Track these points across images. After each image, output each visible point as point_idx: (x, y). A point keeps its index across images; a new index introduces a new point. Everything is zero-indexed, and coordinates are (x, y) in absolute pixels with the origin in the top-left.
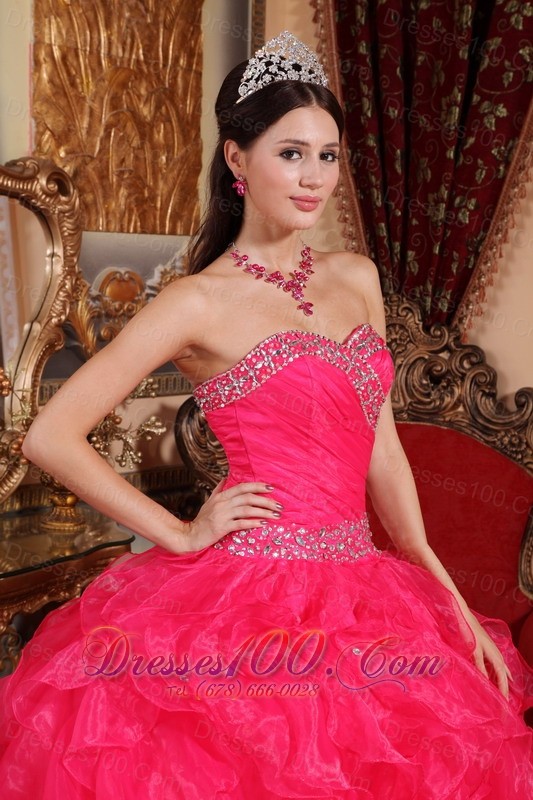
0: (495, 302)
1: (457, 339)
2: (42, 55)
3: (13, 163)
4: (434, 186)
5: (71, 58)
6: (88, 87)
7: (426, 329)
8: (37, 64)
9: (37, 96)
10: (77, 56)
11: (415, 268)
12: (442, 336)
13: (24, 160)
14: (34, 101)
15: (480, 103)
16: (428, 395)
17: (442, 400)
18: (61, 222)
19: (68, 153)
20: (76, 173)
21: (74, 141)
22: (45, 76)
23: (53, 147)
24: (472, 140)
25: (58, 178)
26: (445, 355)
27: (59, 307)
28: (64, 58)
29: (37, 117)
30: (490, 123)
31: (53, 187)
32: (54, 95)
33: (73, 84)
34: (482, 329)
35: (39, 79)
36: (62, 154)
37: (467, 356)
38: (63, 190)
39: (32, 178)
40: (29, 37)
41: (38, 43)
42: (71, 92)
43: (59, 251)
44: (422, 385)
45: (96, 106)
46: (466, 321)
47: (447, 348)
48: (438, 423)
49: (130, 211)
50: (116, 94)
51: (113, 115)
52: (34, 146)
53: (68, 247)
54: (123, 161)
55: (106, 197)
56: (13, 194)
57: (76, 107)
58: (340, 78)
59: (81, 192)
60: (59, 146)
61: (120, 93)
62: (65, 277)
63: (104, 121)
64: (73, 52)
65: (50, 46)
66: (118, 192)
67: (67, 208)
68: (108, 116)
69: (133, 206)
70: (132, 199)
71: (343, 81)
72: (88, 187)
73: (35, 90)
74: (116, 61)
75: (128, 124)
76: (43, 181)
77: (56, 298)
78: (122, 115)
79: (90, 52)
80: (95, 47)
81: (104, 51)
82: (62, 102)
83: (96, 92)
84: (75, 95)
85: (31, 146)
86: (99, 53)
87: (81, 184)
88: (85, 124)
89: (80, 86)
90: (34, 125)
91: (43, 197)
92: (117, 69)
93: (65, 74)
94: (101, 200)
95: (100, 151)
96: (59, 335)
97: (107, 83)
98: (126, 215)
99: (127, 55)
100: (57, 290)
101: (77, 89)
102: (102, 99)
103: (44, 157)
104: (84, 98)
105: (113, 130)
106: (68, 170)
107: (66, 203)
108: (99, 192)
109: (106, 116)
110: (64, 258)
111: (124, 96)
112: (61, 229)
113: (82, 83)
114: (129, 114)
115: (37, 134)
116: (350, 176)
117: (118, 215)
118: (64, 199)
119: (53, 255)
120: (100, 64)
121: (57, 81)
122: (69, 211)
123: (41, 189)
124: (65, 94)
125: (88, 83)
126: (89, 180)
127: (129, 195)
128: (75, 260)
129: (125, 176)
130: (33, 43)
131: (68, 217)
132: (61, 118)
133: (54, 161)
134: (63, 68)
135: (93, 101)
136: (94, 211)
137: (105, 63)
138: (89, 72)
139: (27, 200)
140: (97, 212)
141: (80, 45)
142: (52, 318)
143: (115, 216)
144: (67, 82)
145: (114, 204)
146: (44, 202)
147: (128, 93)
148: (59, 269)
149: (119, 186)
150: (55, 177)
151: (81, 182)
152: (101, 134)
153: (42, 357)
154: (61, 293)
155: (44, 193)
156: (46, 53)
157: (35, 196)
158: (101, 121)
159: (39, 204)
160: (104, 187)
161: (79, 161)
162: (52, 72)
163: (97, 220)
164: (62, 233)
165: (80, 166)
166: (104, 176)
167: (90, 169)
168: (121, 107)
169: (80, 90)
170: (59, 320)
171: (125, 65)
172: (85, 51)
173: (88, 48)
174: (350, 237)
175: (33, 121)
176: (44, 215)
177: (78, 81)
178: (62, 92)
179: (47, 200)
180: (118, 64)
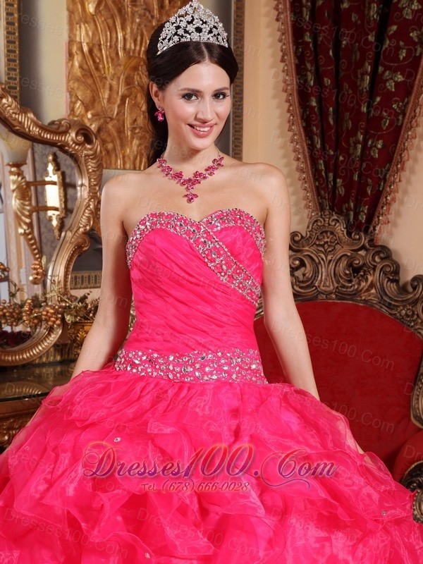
0: (398, 214)
1: (371, 241)
2: (75, 49)
3: (53, 123)
4: (353, 133)
5: (96, 51)
6: (110, 70)
7: (349, 234)
8: (71, 55)
9: (70, 77)
10: (100, 50)
11: (342, 191)
12: (360, 239)
13: (60, 121)
14: (68, 81)
15: (384, 72)
16: (350, 281)
17: (359, 284)
18: (86, 162)
19: (93, 115)
20: (99, 130)
21: (98, 108)
22: (76, 64)
23: (83, 112)
24: (378, 99)
25: (87, 136)
26: (362, 253)
27: (84, 220)
28: (91, 51)
29: (71, 92)
30: (391, 86)
31: (81, 138)
32: (83, 76)
33: (97, 69)
34: (391, 234)
35: (72, 65)
36: (89, 116)
37: (378, 253)
38: (88, 139)
39: (65, 133)
40: (65, 38)
41: (71, 42)
42: (96, 74)
43: (86, 182)
44: (346, 274)
45: (114, 83)
46: (377, 228)
47: (363, 247)
48: (357, 301)
49: (142, 155)
50: (130, 75)
51: (127, 89)
52: (69, 112)
53: (92, 180)
54: (135, 120)
55: (123, 146)
56: (52, 144)
57: (99, 84)
58: (294, 59)
59: (104, 142)
60: (87, 111)
61: (132, 74)
62: (90, 200)
63: (120, 93)
64: (97, 47)
65: (81, 43)
66: (132, 142)
67: (91, 152)
68: (123, 90)
69: (143, 151)
70: (143, 147)
71: (297, 62)
72: (108, 139)
73: (69, 73)
74: (129, 52)
75: (139, 95)
76: (73, 135)
77: (83, 214)
78: (133, 89)
79: (111, 47)
80: (113, 43)
81: (120, 45)
82: (90, 81)
83: (115, 74)
84: (99, 76)
85: (67, 112)
86: (116, 47)
87: (104, 137)
88: (106, 96)
89: (102, 70)
90: (68, 96)
91: (73, 145)
92: (130, 57)
93: (91, 62)
94: (119, 148)
95: (118, 114)
96: (85, 240)
97: (122, 67)
98: (138, 158)
99: (138, 48)
100: (84, 209)
101: (100, 71)
102: (119, 78)
103: (76, 119)
104: (106, 78)
105: (128, 99)
106: (94, 127)
107: (91, 149)
108: (118, 142)
109: (122, 90)
110: (89, 187)
111: (135, 77)
112: (87, 167)
113: (104, 68)
114: (139, 88)
115: (71, 102)
116: (301, 128)
117: (132, 158)
118: (89, 146)
119: (82, 185)
120: (117, 54)
121: (85, 67)
122: (92, 155)
123: (72, 140)
124: (91, 75)
125: (108, 68)
126: (109, 134)
127: (140, 145)
128: (97, 188)
129: (137, 131)
130: (67, 42)
131: (92, 159)
132: (89, 92)
133: (83, 121)
134: (90, 58)
135: (112, 80)
136: (114, 155)
137: (120, 53)
138: (109, 60)
139: (62, 148)
140: (116, 156)
141: (102, 42)
142: (80, 227)
143: (130, 158)
144: (93, 67)
145: (128, 151)
146: (74, 149)
147: (138, 74)
148: (85, 194)
149: (132, 138)
150: (82, 132)
151: (104, 135)
152: (119, 102)
153: (72, 255)
154: (87, 211)
155: (74, 142)
156: (77, 48)
157: (68, 145)
158: (118, 93)
159: (70, 150)
160: (121, 139)
161: (102, 121)
162: (82, 61)
163: (116, 161)
164: (88, 170)
165: (102, 124)
166: (120, 131)
167: (110, 126)
168: (133, 83)
169: (103, 72)
170: (85, 230)
171: (137, 55)
172: (106, 46)
173: (108, 44)
174: (302, 171)
175: (68, 94)
176: (75, 158)
177: (101, 66)
178: (89, 74)
179: (77, 147)
180: (131, 54)
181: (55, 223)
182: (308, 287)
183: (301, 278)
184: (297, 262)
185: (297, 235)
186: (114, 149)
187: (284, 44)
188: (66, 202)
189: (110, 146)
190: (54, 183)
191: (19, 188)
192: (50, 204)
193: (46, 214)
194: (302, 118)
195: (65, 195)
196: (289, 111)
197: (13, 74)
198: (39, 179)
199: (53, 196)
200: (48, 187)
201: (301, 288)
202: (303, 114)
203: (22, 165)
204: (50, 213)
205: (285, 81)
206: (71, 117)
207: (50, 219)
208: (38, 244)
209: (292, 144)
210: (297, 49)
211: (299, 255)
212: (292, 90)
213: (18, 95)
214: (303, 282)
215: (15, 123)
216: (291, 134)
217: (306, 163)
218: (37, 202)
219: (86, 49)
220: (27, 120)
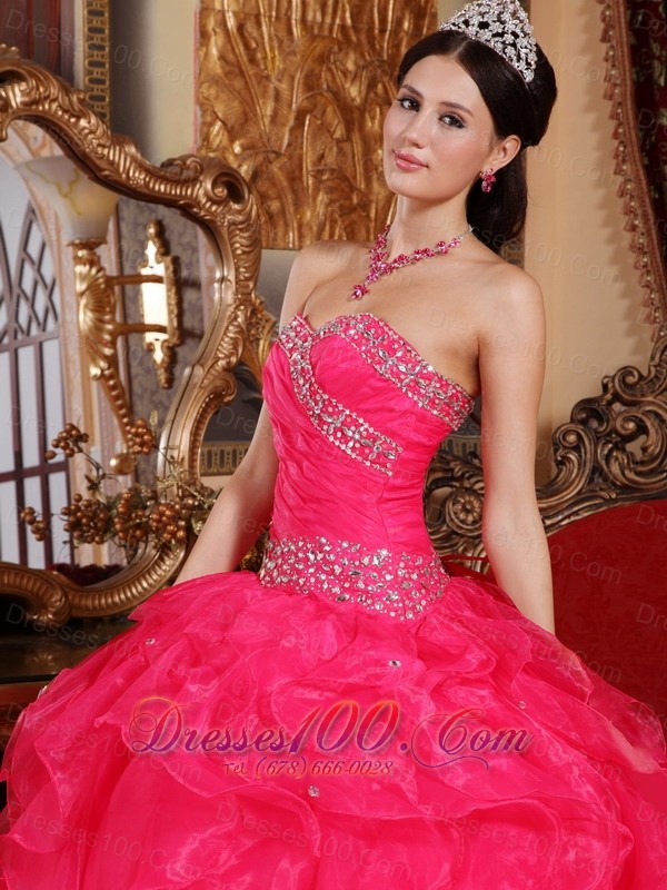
2: (211, 23)
3: (170, 163)
5: (250, 27)
8: (204, 35)
9: (203, 77)
10: (259, 24)
13: (184, 159)
14: (199, 84)
18: (231, 235)
19: (244, 148)
20: (255, 175)
21: (253, 132)
22: (214, 51)
23: (225, 142)
25: (233, 187)
27: (226, 346)
28: (241, 28)
29: (203, 104)
31: (221, 192)
32: (226, 74)
33: (252, 60)
35: (207, 54)
36: (237, 149)
38: (235, 193)
39: (193, 181)
40: (193, 3)
41: (205, 10)
42: (250, 70)
43: (230, 273)
45: (284, 86)
49: (333, 222)
50: (313, 70)
51: (307, 98)
52: (199, 141)
53: (242, 270)
54: (322, 157)
55: (298, 205)
56: (170, 202)
57: (256, 90)
58: (628, 37)
59: (263, 198)
60: (232, 141)
61: (317, 69)
62: (237, 308)
63: (294, 106)
64: (253, 19)
65: (223, 13)
66: (315, 198)
67: (240, 218)
68: (300, 100)
69: (336, 216)
70: (336, 206)
71: (633, 40)
72: (272, 193)
73: (201, 69)
74: (312, 28)
75: (329, 110)
76: (209, 186)
77: (225, 334)
78: (319, 98)
79: (277, 18)
80: (283, 11)
81: (295, 15)
82: (238, 84)
83: (285, 69)
84: (256, 75)
85: (196, 141)
86: (289, 19)
87: (263, 189)
88: (269, 111)
89: (262, 62)
90: (199, 113)
91: (208, 205)
92: (313, 38)
93: (242, 48)
94: (291, 209)
95: (289, 145)
96: (228, 382)
97: (299, 57)
98: (327, 228)
99: (328, 20)
100: (225, 324)
101: (258, 65)
102: (292, 78)
103: (212, 155)
104: (268, 78)
105: (308, 117)
106: (245, 170)
107: (239, 212)
108: (290, 198)
109: (298, 99)
110: (237, 283)
111: (323, 74)
112: (232, 245)
113: (265, 58)
114: (329, 96)
115: (204, 123)
116: (640, 167)
117: (315, 228)
118: (236, 207)
119: (223, 279)
120: (290, 32)
121: (231, 57)
122: (241, 223)
123: (206, 194)
124: (242, 73)
125: (273, 58)
126: (273, 182)
127: (331, 202)
128: (251, 285)
129: (325, 177)
130: (198, 11)
131: (241, 230)
132: (236, 104)
133: (225, 159)
134: (239, 40)
135: (280, 81)
136: (282, 223)
137: (297, 31)
138: (276, 44)
139: (187, 210)
140: (286, 225)
141: (262, 10)
142: (219, 359)
143: (311, 228)
144: (245, 58)
145: (309, 214)
146: (208, 211)
147: (329, 69)
148: (229, 297)
149: (317, 190)
150: (225, 179)
151: (263, 185)
152: (291, 122)
153: (205, 411)
154: (231, 328)
155: (209, 199)
156: (216, 22)
157: (198, 204)
158: (291, 105)
159: (203, 213)
160: (294, 192)
161: (260, 158)
162: (224, 46)
163: (286, 233)
164: (234, 251)
165: (261, 165)
166: (294, 177)
167: (275, 168)
168: (319, 87)
169: (263, 67)
170: (228, 363)
171: (326, 33)
172: (270, 17)
173: (274, 14)
174: (641, 250)
175: (198, 109)
176: (210, 228)
177: (259, 55)
178: (237, 70)
179: (214, 208)
180: (316, 31)
181: (159, 356)
182: (652, 472)
183: (639, 456)
184: (631, 425)
185: (631, 374)
186: (283, 211)
187: (609, 7)
188: (180, 316)
189: (275, 206)
190: (158, 280)
191: (93, 288)
192: (149, 320)
193: (142, 339)
194: (642, 149)
195: (180, 303)
196: (616, 135)
197: (97, 71)
198: (128, 271)
199: (155, 304)
200: (146, 288)
201: (638, 474)
202: (644, 141)
203: (98, 244)
204: (150, 337)
205: (608, 78)
206: (203, 152)
207: (150, 349)
208: (127, 397)
209: (623, 199)
210: (634, 16)
211: (634, 412)
212: (623, 94)
213: (107, 111)
214: (642, 463)
215: (102, 164)
216: (620, 179)
217: (650, 235)
218: (125, 315)
219: (231, 23)
220: (122, 158)
